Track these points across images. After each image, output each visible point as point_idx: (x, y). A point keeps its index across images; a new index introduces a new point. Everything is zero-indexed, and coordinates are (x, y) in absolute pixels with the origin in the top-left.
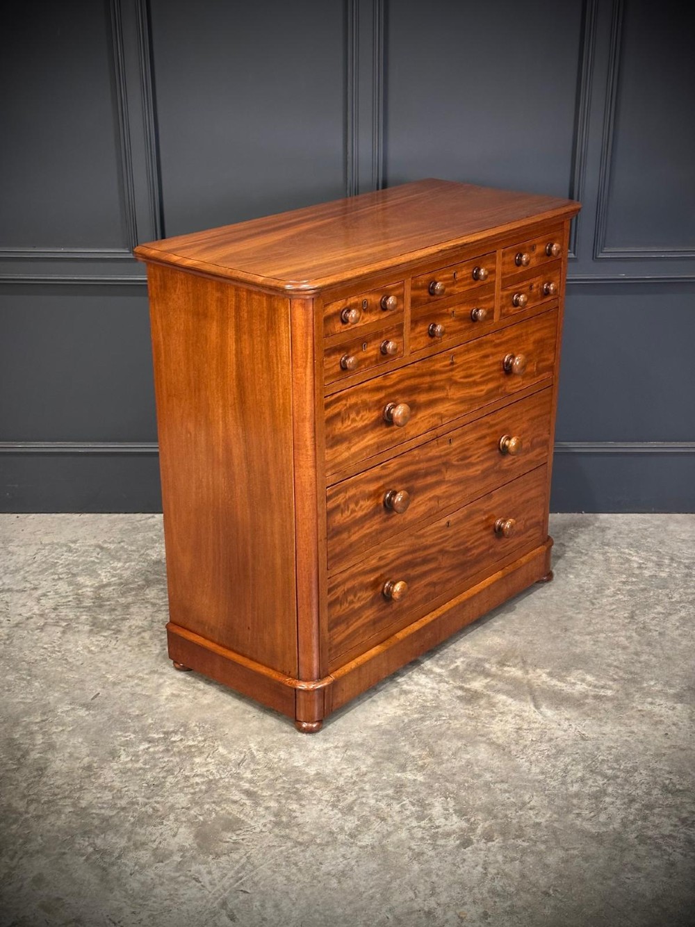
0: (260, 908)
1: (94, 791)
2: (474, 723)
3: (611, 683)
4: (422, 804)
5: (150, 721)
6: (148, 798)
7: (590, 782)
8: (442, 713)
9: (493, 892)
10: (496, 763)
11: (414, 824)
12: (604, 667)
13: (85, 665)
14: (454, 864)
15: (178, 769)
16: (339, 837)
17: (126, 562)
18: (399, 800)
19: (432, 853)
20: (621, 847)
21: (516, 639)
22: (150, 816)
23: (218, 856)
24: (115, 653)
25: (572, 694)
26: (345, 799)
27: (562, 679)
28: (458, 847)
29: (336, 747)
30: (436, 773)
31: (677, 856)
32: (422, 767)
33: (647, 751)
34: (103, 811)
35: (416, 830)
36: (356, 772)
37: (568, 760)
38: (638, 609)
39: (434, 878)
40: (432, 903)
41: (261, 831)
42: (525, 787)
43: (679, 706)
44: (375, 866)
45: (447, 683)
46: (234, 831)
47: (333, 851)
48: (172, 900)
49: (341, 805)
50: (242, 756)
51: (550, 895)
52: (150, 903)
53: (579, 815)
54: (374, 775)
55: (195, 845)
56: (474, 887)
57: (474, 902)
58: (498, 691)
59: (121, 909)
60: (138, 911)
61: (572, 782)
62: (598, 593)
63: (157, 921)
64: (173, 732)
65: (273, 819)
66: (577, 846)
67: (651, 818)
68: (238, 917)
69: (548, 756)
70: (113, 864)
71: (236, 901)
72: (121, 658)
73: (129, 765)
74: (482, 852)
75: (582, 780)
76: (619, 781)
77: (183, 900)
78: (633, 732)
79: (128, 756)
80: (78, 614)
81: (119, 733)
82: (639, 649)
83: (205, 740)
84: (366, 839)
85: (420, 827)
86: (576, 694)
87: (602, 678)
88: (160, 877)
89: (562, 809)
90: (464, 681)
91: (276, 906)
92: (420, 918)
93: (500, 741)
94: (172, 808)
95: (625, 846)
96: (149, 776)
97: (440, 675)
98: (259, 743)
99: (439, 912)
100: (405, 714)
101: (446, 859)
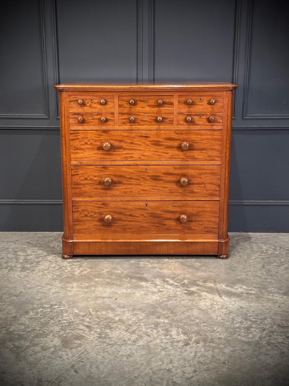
0: (89, 368)
1: (16, 325)
2: (191, 302)
3: (254, 289)
4: (167, 330)
5: (44, 301)
6: (41, 328)
7: (245, 323)
8: (178, 298)
9: (200, 362)
10: (201, 316)
11: (163, 337)
12: (251, 283)
13: (17, 282)
14: (181, 352)
15: (56, 318)
16: (128, 342)
17: (39, 248)
18: (156, 329)
19: (171, 348)
20: (259, 346)
21: (211, 273)
22: (41, 334)
23: (71, 349)
24: (31, 278)
25: (236, 292)
26: (131, 329)
27: (232, 287)
28: (183, 346)
29: (129, 310)
30: (174, 319)
31: (285, 350)
32: (167, 317)
33: (271, 312)
34: (20, 333)
35: (164, 340)
36: (137, 319)
37: (234, 315)
38: (266, 264)
39: (172, 357)
40: (170, 366)
41: (92, 340)
42: (215, 325)
43: (285, 297)
44: (144, 352)
45: (180, 288)
46: (79, 340)
47: (125, 347)
48: (49, 365)
49: (129, 331)
50: (86, 313)
51: (226, 364)
52: (38, 366)
53: (239, 335)
54: (145, 320)
55: (61, 345)
56: (190, 360)
57: (190, 366)
58: (203, 291)
59: (24, 368)
60: (32, 369)
61: (236, 323)
62: (248, 258)
63: (41, 373)
64: (55, 305)
65: (98, 335)
66: (238, 346)
67: (273, 336)
68: (79, 371)
69: (225, 314)
70: (22, 352)
71: (78, 365)
72: (33, 279)
73: (34, 316)
74: (195, 348)
75: (241, 322)
76: (258, 323)
77: (54, 365)
78: (264, 306)
79: (33, 313)
80: (16, 265)
81: (30, 305)
82: (266, 277)
83: (69, 308)
84: (141, 343)
85: (166, 338)
86: (238, 292)
87: (250, 287)
88: (44, 356)
89: (232, 332)
90: (188, 288)
91: (97, 367)
92: (165, 372)
93: (204, 308)
94: (52, 331)
95: (261, 346)
96: (42, 320)
97: (177, 286)
98: (93, 309)
99: (174, 370)
100: (161, 299)
101: (177, 350)
